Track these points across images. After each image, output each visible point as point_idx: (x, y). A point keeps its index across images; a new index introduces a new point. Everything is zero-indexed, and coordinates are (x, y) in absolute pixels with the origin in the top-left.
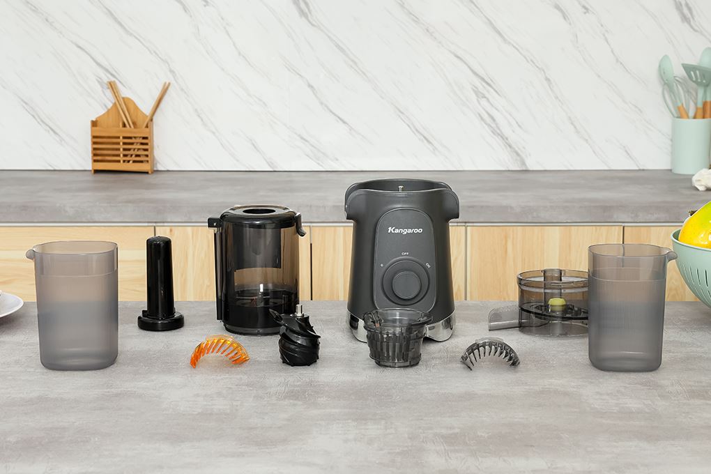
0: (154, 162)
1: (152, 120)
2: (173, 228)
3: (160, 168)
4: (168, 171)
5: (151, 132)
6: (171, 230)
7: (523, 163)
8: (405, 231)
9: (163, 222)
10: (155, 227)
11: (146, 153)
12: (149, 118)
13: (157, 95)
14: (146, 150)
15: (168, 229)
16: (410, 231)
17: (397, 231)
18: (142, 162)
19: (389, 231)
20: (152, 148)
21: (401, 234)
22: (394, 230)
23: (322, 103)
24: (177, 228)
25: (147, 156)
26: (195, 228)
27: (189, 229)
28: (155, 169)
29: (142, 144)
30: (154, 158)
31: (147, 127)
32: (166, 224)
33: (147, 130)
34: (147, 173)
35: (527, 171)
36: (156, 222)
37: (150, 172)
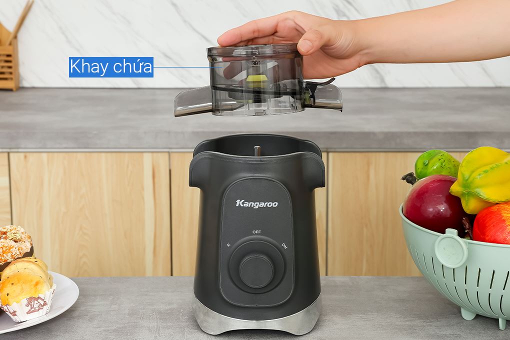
0: (18, 78)
1: (15, 37)
2: (28, 154)
3: (26, 84)
4: (34, 88)
5: (16, 50)
6: (25, 157)
7: (383, 80)
8: (257, 205)
9: (18, 148)
10: (9, 153)
11: (10, 70)
12: (12, 36)
13: (20, 12)
14: (10, 67)
15: (22, 155)
16: (263, 205)
17: (247, 205)
18: (6, 79)
19: (237, 205)
20: (17, 65)
21: (251, 208)
22: (243, 203)
23: (185, 21)
24: (31, 154)
25: (11, 73)
26: (51, 154)
27: (45, 155)
28: (21, 85)
29: (7, 61)
30: (19, 75)
31: (10, 44)
32: (20, 150)
33: (11, 48)
34: (10, 90)
35: (386, 89)
36: (10, 148)
37: (14, 89)
